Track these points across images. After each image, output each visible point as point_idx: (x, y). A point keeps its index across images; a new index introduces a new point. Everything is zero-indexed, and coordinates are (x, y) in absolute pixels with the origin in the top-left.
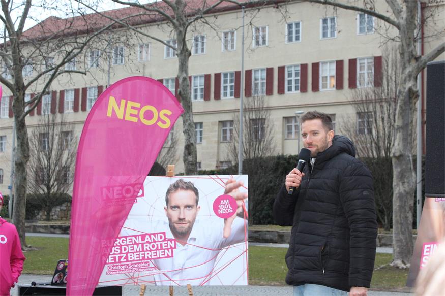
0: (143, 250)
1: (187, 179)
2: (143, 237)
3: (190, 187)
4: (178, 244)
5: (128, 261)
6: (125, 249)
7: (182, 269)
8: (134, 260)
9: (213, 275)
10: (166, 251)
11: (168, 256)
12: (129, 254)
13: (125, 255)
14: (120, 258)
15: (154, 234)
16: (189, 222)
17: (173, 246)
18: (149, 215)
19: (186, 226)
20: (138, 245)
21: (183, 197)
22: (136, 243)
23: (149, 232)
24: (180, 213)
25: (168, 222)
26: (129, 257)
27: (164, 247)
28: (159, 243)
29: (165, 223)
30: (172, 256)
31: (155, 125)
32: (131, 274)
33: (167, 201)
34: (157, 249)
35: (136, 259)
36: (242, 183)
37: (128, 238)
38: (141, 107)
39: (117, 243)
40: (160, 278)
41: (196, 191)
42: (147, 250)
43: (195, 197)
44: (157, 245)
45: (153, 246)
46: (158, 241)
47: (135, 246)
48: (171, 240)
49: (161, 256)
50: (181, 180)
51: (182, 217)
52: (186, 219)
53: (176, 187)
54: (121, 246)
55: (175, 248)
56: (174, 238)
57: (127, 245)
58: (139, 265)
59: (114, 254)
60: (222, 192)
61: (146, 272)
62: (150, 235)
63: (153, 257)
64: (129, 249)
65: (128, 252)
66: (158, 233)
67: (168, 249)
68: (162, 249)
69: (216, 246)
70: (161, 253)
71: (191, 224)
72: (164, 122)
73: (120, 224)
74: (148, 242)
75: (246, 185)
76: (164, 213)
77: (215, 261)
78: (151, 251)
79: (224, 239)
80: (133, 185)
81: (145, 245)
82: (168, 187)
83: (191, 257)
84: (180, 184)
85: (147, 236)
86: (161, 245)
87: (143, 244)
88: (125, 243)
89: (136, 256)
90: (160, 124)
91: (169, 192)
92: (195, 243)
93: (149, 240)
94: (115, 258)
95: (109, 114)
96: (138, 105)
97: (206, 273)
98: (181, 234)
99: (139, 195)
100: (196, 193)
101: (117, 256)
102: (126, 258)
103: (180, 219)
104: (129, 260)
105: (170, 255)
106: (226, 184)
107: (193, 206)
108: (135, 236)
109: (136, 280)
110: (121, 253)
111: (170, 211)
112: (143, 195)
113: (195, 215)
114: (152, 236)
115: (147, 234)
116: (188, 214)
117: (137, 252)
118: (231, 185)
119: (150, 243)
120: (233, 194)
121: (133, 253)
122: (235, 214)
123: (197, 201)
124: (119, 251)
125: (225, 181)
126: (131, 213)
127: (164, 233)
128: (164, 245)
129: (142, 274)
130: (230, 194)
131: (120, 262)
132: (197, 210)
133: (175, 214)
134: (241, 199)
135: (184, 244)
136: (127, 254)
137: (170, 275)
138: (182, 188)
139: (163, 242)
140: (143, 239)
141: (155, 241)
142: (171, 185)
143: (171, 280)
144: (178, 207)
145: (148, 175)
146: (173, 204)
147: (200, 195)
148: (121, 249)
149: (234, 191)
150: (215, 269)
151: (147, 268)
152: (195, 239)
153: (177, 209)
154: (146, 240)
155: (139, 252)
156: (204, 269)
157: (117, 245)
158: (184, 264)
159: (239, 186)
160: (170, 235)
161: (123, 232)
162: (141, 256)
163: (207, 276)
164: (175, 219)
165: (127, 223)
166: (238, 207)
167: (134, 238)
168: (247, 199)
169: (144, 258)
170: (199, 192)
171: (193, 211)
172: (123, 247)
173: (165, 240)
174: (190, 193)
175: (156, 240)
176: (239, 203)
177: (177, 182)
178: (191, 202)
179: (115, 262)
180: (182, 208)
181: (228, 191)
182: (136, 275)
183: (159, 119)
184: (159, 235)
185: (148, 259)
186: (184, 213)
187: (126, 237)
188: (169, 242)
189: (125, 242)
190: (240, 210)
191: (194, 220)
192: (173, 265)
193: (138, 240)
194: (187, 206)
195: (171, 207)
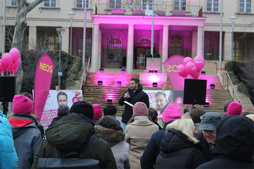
0: (52, 116)
1: (63, 91)
2: (51, 111)
6: (46, 115)
13: (46, 117)
14: (45, 118)
15: (55, 110)
18: (52, 104)
20: (50, 114)
21: (62, 97)
24: (62, 103)
29: (58, 106)
31: (49, 71)
33: (58, 99)
36: (80, 93)
38: (46, 65)
39: (43, 113)
41: (66, 95)
45: (55, 114)
47: (49, 114)
50: (61, 92)
53: (60, 94)
54: (44, 114)
57: (47, 114)
59: (43, 117)
60: (74, 96)
62: (53, 110)
64: (47, 115)
65: (47, 116)
72: (51, 71)
73: (43, 106)
74: (53, 113)
75: (82, 93)
76: (57, 103)
78: (54, 116)
80: (46, 93)
82: (57, 94)
84: (61, 93)
85: (53, 111)
87: (51, 114)
90: (50, 71)
91: (58, 96)
95: (40, 69)
96: (45, 65)
99: (48, 96)
102: (47, 118)
108: (49, 111)
110: (45, 117)
111: (59, 102)
112: (49, 97)
116: (64, 103)
118: (77, 93)
120: (78, 96)
121: (49, 116)
123: (67, 99)
125: (75, 92)
126: (46, 103)
130: (77, 96)
131: (45, 120)
133: (60, 103)
134: (81, 98)
136: (47, 117)
138: (62, 94)
140: (51, 112)
141: (55, 113)
144: (61, 101)
145: (50, 89)
146: (60, 100)
147: (68, 97)
148: (45, 115)
149: (78, 95)
159: (79, 94)
161: (45, 109)
162: (52, 118)
165: (46, 106)
167: (48, 112)
170: (67, 96)
171: (66, 102)
174: (64, 96)
177: (60, 92)
178: (65, 99)
180: (62, 101)
181: (76, 95)
183: (50, 70)
187: (46, 111)
191: (67, 105)
193: (50, 112)
194: (64, 101)
195: (59, 101)
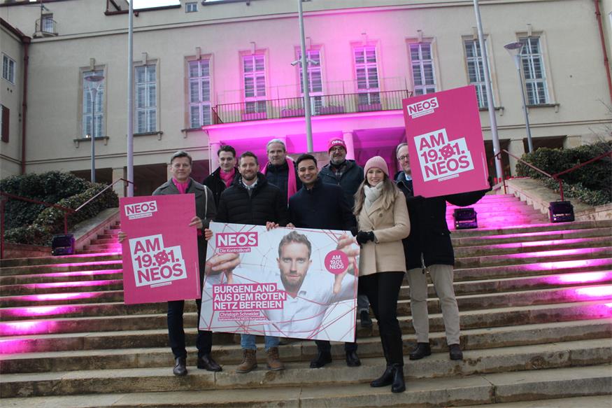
0: (254, 300)
2: (255, 286)
3: (303, 240)
4: (288, 296)
5: (239, 309)
6: (237, 297)
7: (291, 321)
8: (245, 309)
9: (321, 329)
10: (277, 302)
11: (278, 308)
12: (240, 303)
13: (236, 303)
14: (232, 305)
15: (266, 284)
16: (300, 275)
17: (284, 298)
18: (261, 265)
19: (297, 279)
20: (249, 294)
21: (295, 249)
22: (247, 292)
23: (261, 282)
24: (292, 266)
25: (279, 273)
26: (241, 305)
27: (274, 299)
28: (270, 294)
29: (277, 274)
30: (282, 308)
32: (242, 322)
33: (280, 252)
34: (268, 299)
35: (247, 308)
37: (240, 287)
40: (270, 329)
41: (309, 245)
42: (258, 300)
43: (308, 250)
44: (268, 295)
45: (264, 296)
46: (269, 292)
47: (247, 295)
48: (282, 292)
49: (271, 307)
50: (294, 232)
51: (293, 269)
52: (298, 272)
53: (289, 239)
54: (233, 294)
55: (286, 300)
56: (284, 290)
57: (239, 293)
58: (250, 314)
59: (226, 301)
60: (334, 248)
61: (256, 322)
62: (261, 285)
63: (263, 307)
64: (241, 297)
66: (269, 284)
67: (278, 301)
68: (272, 299)
69: (325, 301)
70: (271, 304)
71: (303, 276)
74: (259, 292)
76: (276, 264)
77: (324, 316)
78: (262, 301)
79: (334, 295)
81: (256, 294)
82: (282, 238)
83: (301, 309)
84: (294, 237)
85: (259, 286)
86: (272, 296)
87: (254, 294)
88: (237, 292)
89: (247, 305)
91: (282, 243)
92: (305, 297)
93: (260, 289)
94: (227, 305)
97: (314, 327)
98: (292, 285)
100: (309, 247)
101: (229, 303)
102: (238, 306)
103: (291, 271)
104: (241, 308)
105: (280, 306)
106: (339, 239)
107: (306, 259)
108: (247, 285)
109: (246, 329)
110: (233, 301)
111: (283, 263)
113: (307, 269)
114: (264, 286)
115: (259, 284)
116: (300, 267)
117: (248, 301)
118: (344, 241)
119: (261, 293)
120: (346, 250)
121: (245, 301)
122: (347, 270)
123: (309, 255)
124: (231, 298)
125: (338, 236)
127: (275, 284)
128: (274, 296)
129: (251, 323)
130: (343, 250)
131: (231, 309)
132: (308, 264)
133: (287, 266)
134: (354, 255)
135: (294, 296)
136: (239, 301)
137: (279, 327)
138: (295, 241)
139: (274, 294)
140: (255, 289)
141: (266, 292)
142: (284, 237)
143: (280, 331)
144: (290, 259)
146: (286, 255)
147: (312, 249)
148: (233, 297)
149: (346, 247)
150: (323, 324)
151: (258, 317)
152: (305, 293)
153: (289, 261)
154: (258, 290)
155: (251, 301)
156: (312, 323)
157: (229, 293)
158: (293, 316)
159: (352, 242)
160: (281, 287)
162: (252, 305)
163: (315, 330)
164: (287, 270)
166: (350, 264)
167: (246, 287)
168: (359, 256)
169: (254, 308)
170: (312, 245)
171: (305, 264)
172: (235, 295)
173: (275, 291)
174: (303, 246)
175: (267, 290)
176: (351, 259)
177: (291, 234)
178: (303, 255)
179: (227, 309)
180: (294, 261)
181: (340, 247)
182: (246, 323)
184: (271, 286)
185: (259, 308)
186: (296, 266)
187: (238, 285)
188: (280, 294)
189: (237, 290)
190: (351, 266)
191: (305, 273)
192: (283, 316)
193: (250, 289)
194: (299, 259)
195: (283, 257)
